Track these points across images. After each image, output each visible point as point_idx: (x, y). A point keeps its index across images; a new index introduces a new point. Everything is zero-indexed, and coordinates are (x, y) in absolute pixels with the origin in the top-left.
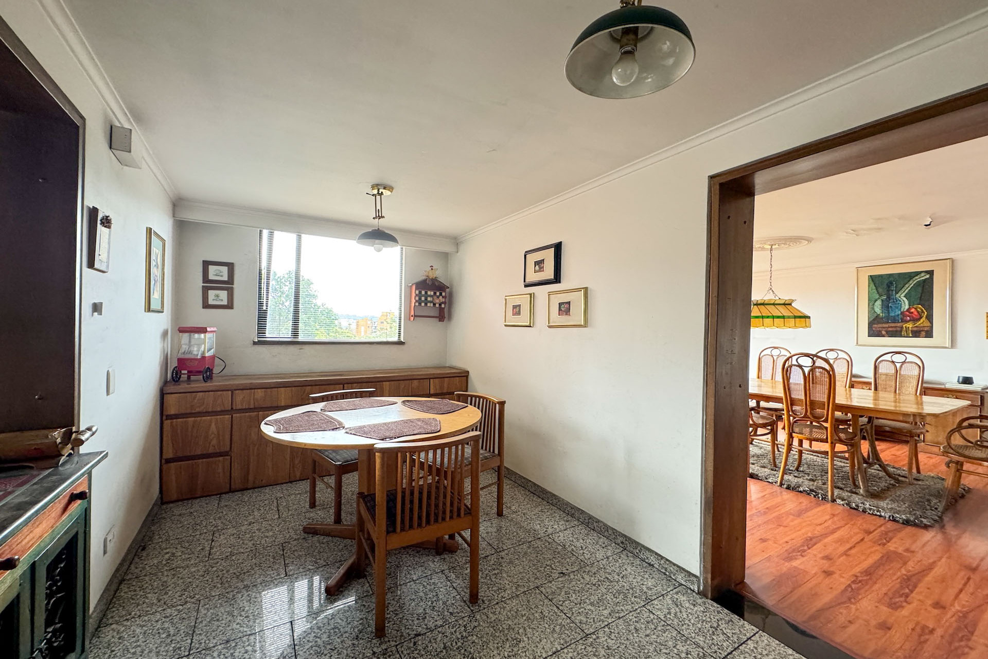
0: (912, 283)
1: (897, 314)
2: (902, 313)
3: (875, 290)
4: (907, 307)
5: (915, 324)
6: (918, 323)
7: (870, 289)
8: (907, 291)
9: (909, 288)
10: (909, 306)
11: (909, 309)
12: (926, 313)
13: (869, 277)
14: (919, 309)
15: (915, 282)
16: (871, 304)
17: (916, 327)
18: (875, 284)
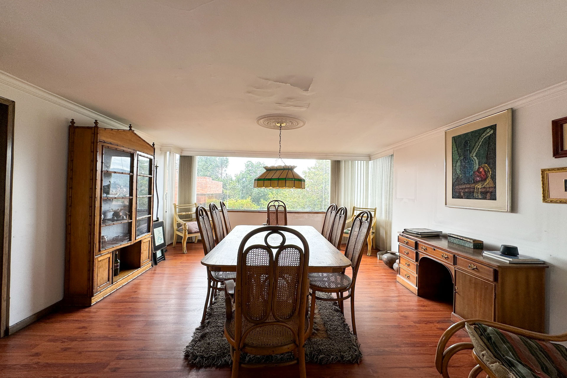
0: (481, 140)
1: (471, 174)
2: (474, 173)
3: (456, 151)
4: (477, 167)
5: (483, 185)
6: (485, 184)
7: (453, 151)
8: (477, 149)
9: (479, 147)
10: (479, 165)
11: (479, 168)
12: (491, 172)
13: (453, 139)
14: (486, 169)
15: (483, 140)
16: (454, 165)
17: (484, 188)
18: (456, 145)
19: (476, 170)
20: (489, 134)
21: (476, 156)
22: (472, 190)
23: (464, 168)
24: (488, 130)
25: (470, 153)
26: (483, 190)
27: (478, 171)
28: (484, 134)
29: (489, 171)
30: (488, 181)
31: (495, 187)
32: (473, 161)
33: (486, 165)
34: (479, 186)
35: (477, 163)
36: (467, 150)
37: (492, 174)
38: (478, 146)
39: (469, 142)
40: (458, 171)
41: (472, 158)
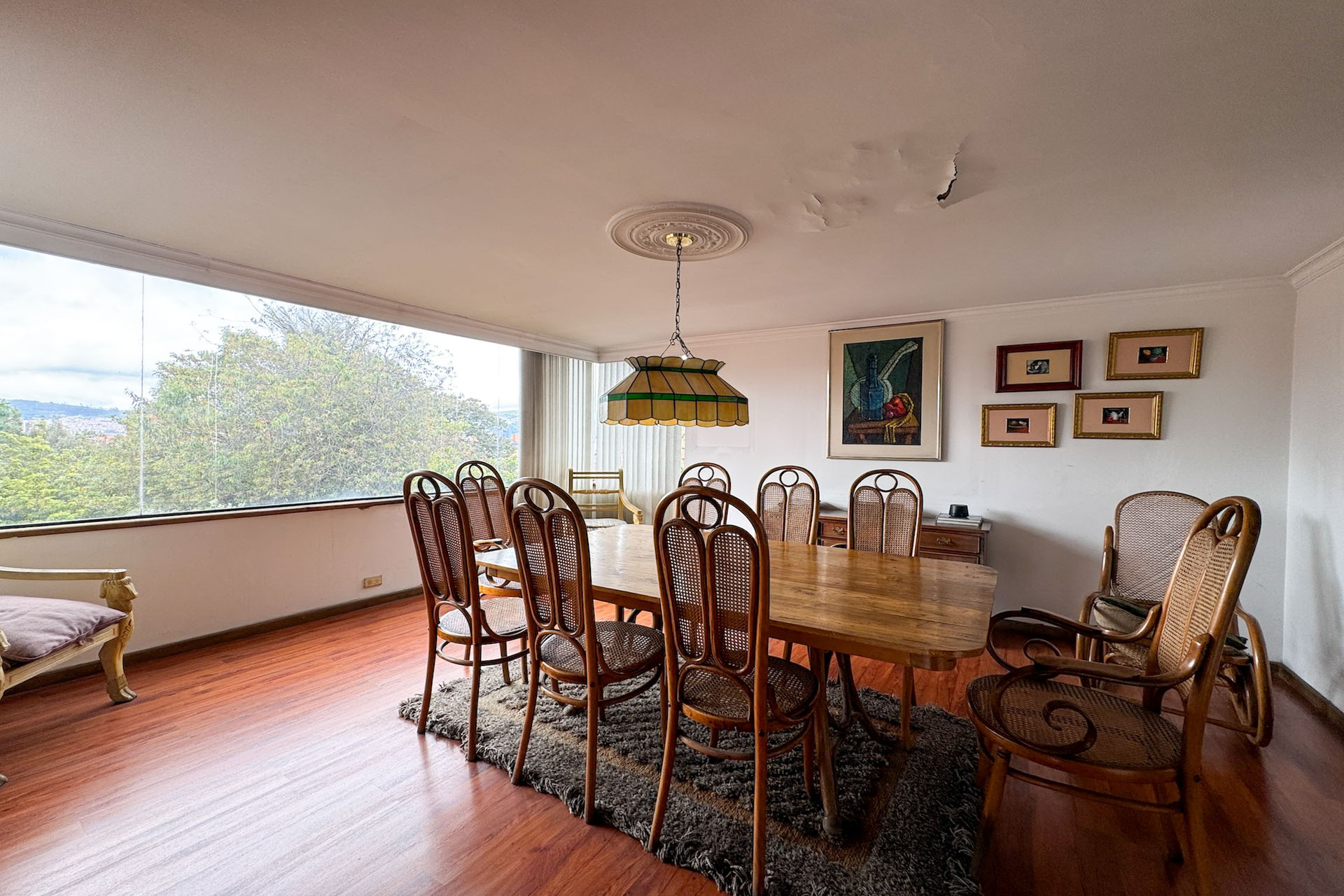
0: (898, 357)
1: (878, 406)
2: (885, 405)
3: (852, 369)
4: (890, 396)
5: (900, 423)
6: (903, 422)
7: (846, 366)
8: (891, 369)
9: (894, 366)
10: (894, 394)
11: (893, 399)
12: (913, 405)
13: (846, 347)
14: (904, 400)
15: (900, 356)
16: (847, 391)
17: (901, 427)
18: (852, 359)
19: (889, 401)
20: (911, 350)
21: (888, 379)
22: (880, 431)
23: (865, 396)
24: (910, 344)
25: (879, 373)
26: (900, 431)
27: (892, 400)
28: (903, 349)
29: (909, 404)
30: (908, 417)
31: (919, 428)
32: (882, 386)
33: (906, 394)
34: (893, 425)
35: (890, 390)
36: (874, 369)
37: (914, 407)
38: (892, 365)
39: (876, 356)
40: (855, 400)
41: (882, 382)
